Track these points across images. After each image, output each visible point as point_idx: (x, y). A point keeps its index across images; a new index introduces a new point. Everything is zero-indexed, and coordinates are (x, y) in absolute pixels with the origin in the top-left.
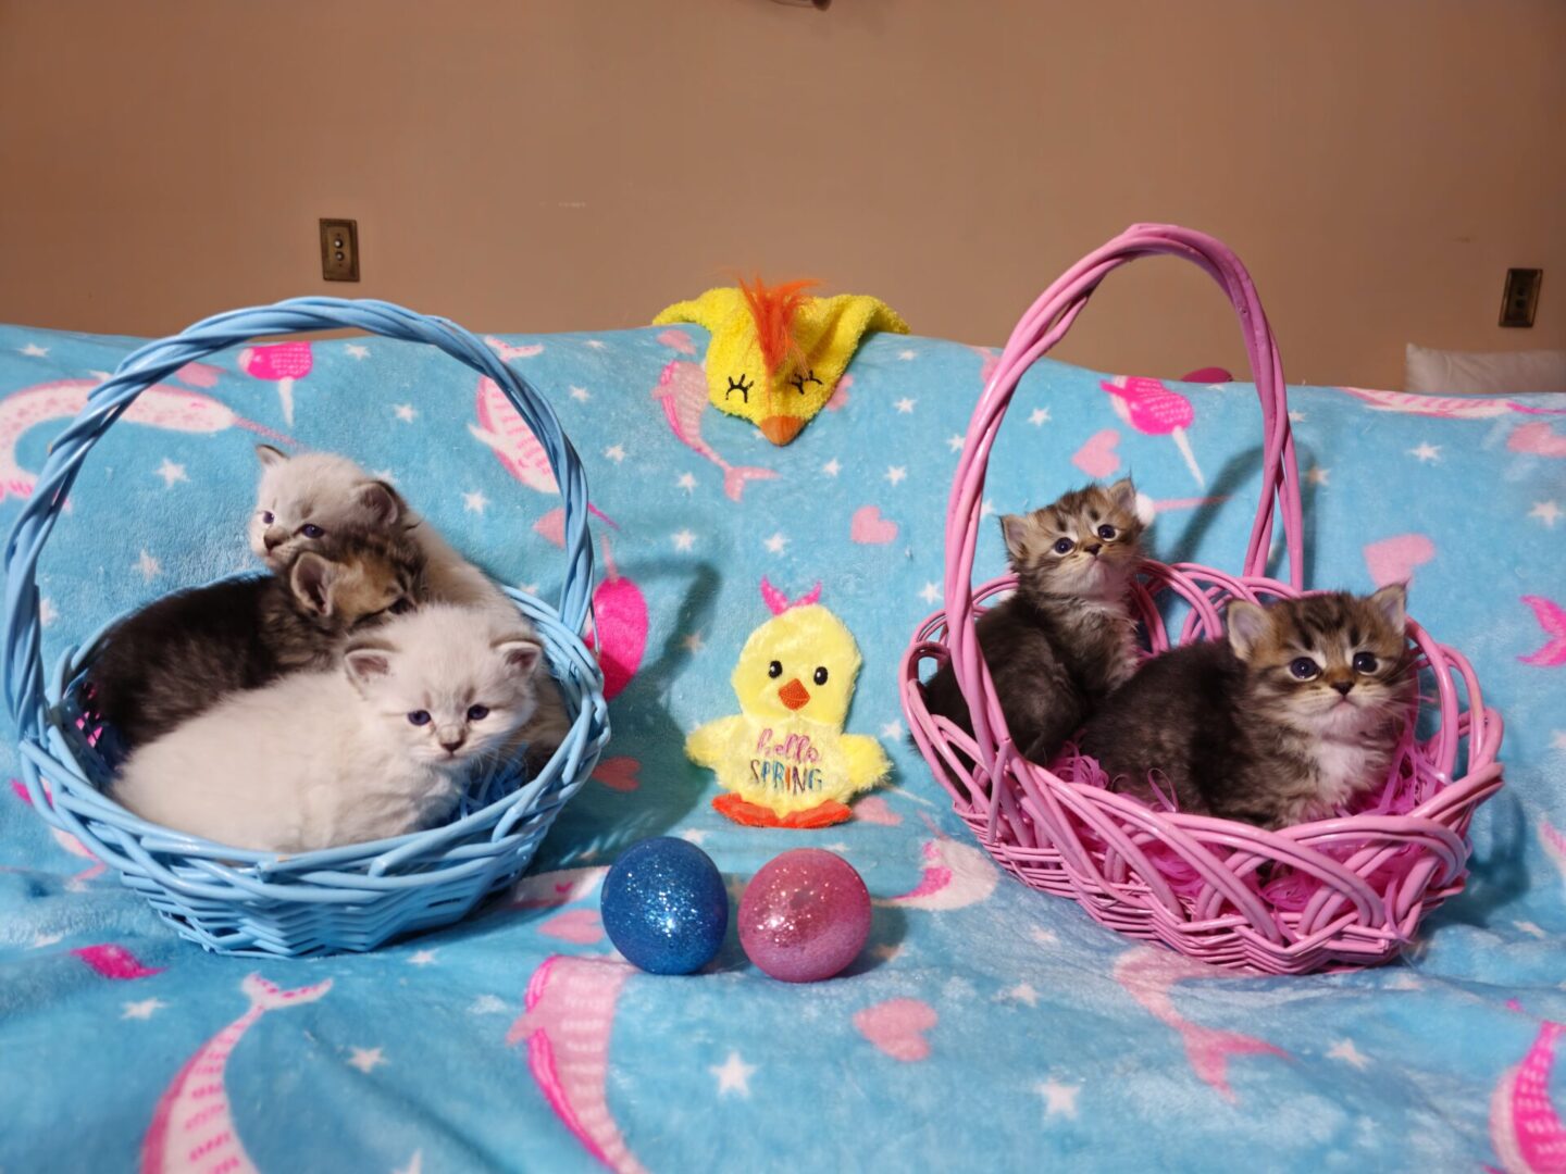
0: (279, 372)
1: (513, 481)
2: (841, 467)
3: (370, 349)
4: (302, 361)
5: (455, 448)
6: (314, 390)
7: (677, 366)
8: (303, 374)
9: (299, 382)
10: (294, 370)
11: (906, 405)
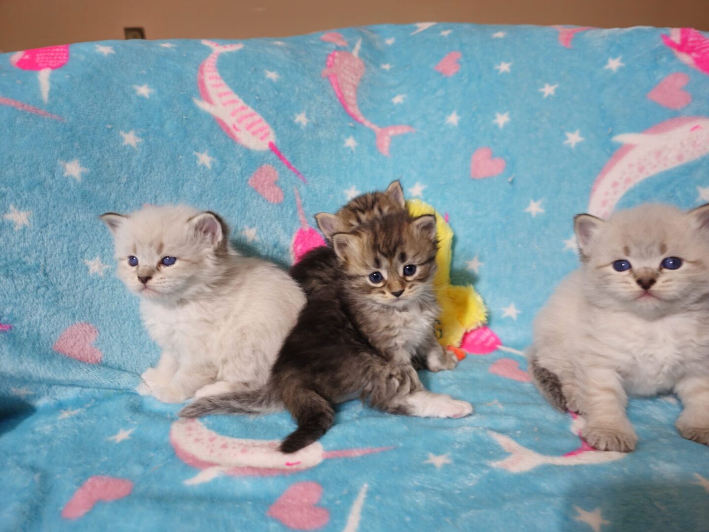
0: (40, 65)
1: (229, 141)
2: (460, 118)
3: (115, 49)
4: (60, 58)
5: (184, 117)
6: (67, 77)
7: (337, 54)
8: (60, 66)
9: (56, 71)
10: (53, 63)
11: (504, 67)
